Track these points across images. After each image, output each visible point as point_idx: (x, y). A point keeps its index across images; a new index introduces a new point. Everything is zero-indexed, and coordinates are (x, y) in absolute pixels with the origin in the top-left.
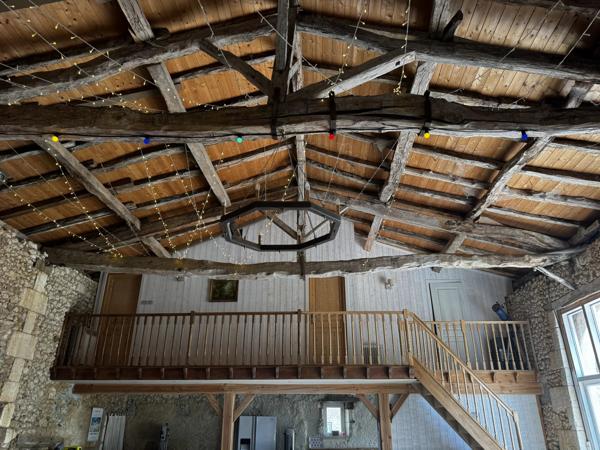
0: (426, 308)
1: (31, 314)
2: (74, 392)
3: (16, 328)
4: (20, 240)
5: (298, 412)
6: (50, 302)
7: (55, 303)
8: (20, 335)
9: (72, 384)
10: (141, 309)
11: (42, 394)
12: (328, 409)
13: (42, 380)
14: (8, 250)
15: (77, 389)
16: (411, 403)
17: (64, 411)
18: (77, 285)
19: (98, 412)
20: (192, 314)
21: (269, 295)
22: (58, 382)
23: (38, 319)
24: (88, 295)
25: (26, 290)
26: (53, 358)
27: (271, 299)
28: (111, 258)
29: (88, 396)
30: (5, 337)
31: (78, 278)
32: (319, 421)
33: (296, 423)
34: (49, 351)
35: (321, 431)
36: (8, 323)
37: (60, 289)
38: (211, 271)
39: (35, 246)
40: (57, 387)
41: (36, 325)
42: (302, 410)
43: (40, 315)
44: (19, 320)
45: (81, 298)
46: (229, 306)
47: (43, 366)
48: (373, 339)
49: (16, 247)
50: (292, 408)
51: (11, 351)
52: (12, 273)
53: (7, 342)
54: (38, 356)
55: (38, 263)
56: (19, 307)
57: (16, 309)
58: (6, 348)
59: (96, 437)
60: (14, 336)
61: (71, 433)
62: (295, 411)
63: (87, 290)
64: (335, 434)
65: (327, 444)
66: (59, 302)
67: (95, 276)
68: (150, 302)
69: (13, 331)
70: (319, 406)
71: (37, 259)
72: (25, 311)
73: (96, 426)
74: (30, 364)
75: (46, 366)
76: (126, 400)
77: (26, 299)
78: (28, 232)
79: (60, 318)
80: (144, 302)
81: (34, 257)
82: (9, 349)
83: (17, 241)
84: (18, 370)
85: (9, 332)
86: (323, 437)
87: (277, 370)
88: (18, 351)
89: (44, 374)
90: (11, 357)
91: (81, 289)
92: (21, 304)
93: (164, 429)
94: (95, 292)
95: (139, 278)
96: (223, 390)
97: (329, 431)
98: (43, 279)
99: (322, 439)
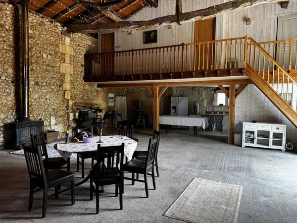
0: (272, 34)
1: (66, 55)
2: (98, 87)
3: (62, 62)
4: (52, 22)
5: (201, 95)
6: (75, 50)
7: (77, 50)
8: (65, 64)
9: (96, 84)
10: (116, 50)
11: (82, 87)
12: (219, 94)
13: (81, 82)
14: (47, 28)
15: (99, 86)
16: (249, 89)
17: (95, 94)
18: (86, 41)
19: (111, 95)
20: (132, 50)
21: (173, 37)
22: (89, 83)
23: (71, 57)
24: (94, 45)
25: (61, 45)
26: (83, 74)
27: (174, 39)
28: (90, 26)
29: (105, 89)
30: (58, 65)
31: (86, 38)
32: (212, 99)
33: (200, 100)
34: (80, 71)
35: (213, 104)
36: (58, 60)
37: (78, 43)
38: (132, 26)
39: (59, 24)
40: (89, 85)
41: (71, 60)
42: (204, 95)
43: (71, 55)
44: (62, 58)
45: (90, 47)
46: (153, 45)
47: (79, 76)
48: (233, 56)
49: (50, 26)
50: (198, 94)
51: (62, 71)
52: (52, 38)
53: (59, 67)
54: (76, 72)
55: (63, 32)
56: (60, 53)
57: (59, 54)
58: (59, 69)
59: (113, 104)
60: (61, 65)
61: (100, 102)
62: (200, 94)
63: (93, 43)
64: (221, 105)
65: (216, 109)
66: (79, 49)
67: (95, 36)
68: (119, 47)
69: (60, 63)
70: (213, 93)
71: (62, 30)
72: (63, 54)
73: (112, 100)
74: (72, 76)
75: (81, 77)
76: (125, 91)
77: (62, 49)
78: (55, 17)
79: (82, 57)
80: (117, 47)
81: (60, 30)
82: (61, 70)
83: (49, 23)
84: (68, 78)
85: (59, 63)
86: (214, 107)
87: (171, 75)
88: (66, 71)
89: (81, 80)
90: (63, 73)
91: (89, 43)
92: (60, 51)
93: (140, 102)
94: (97, 44)
95: (113, 34)
96: (153, 85)
97: (218, 104)
98: (68, 40)
99: (213, 107)
